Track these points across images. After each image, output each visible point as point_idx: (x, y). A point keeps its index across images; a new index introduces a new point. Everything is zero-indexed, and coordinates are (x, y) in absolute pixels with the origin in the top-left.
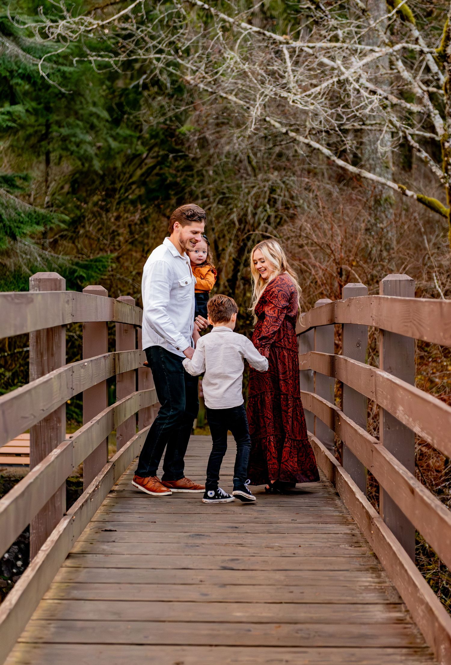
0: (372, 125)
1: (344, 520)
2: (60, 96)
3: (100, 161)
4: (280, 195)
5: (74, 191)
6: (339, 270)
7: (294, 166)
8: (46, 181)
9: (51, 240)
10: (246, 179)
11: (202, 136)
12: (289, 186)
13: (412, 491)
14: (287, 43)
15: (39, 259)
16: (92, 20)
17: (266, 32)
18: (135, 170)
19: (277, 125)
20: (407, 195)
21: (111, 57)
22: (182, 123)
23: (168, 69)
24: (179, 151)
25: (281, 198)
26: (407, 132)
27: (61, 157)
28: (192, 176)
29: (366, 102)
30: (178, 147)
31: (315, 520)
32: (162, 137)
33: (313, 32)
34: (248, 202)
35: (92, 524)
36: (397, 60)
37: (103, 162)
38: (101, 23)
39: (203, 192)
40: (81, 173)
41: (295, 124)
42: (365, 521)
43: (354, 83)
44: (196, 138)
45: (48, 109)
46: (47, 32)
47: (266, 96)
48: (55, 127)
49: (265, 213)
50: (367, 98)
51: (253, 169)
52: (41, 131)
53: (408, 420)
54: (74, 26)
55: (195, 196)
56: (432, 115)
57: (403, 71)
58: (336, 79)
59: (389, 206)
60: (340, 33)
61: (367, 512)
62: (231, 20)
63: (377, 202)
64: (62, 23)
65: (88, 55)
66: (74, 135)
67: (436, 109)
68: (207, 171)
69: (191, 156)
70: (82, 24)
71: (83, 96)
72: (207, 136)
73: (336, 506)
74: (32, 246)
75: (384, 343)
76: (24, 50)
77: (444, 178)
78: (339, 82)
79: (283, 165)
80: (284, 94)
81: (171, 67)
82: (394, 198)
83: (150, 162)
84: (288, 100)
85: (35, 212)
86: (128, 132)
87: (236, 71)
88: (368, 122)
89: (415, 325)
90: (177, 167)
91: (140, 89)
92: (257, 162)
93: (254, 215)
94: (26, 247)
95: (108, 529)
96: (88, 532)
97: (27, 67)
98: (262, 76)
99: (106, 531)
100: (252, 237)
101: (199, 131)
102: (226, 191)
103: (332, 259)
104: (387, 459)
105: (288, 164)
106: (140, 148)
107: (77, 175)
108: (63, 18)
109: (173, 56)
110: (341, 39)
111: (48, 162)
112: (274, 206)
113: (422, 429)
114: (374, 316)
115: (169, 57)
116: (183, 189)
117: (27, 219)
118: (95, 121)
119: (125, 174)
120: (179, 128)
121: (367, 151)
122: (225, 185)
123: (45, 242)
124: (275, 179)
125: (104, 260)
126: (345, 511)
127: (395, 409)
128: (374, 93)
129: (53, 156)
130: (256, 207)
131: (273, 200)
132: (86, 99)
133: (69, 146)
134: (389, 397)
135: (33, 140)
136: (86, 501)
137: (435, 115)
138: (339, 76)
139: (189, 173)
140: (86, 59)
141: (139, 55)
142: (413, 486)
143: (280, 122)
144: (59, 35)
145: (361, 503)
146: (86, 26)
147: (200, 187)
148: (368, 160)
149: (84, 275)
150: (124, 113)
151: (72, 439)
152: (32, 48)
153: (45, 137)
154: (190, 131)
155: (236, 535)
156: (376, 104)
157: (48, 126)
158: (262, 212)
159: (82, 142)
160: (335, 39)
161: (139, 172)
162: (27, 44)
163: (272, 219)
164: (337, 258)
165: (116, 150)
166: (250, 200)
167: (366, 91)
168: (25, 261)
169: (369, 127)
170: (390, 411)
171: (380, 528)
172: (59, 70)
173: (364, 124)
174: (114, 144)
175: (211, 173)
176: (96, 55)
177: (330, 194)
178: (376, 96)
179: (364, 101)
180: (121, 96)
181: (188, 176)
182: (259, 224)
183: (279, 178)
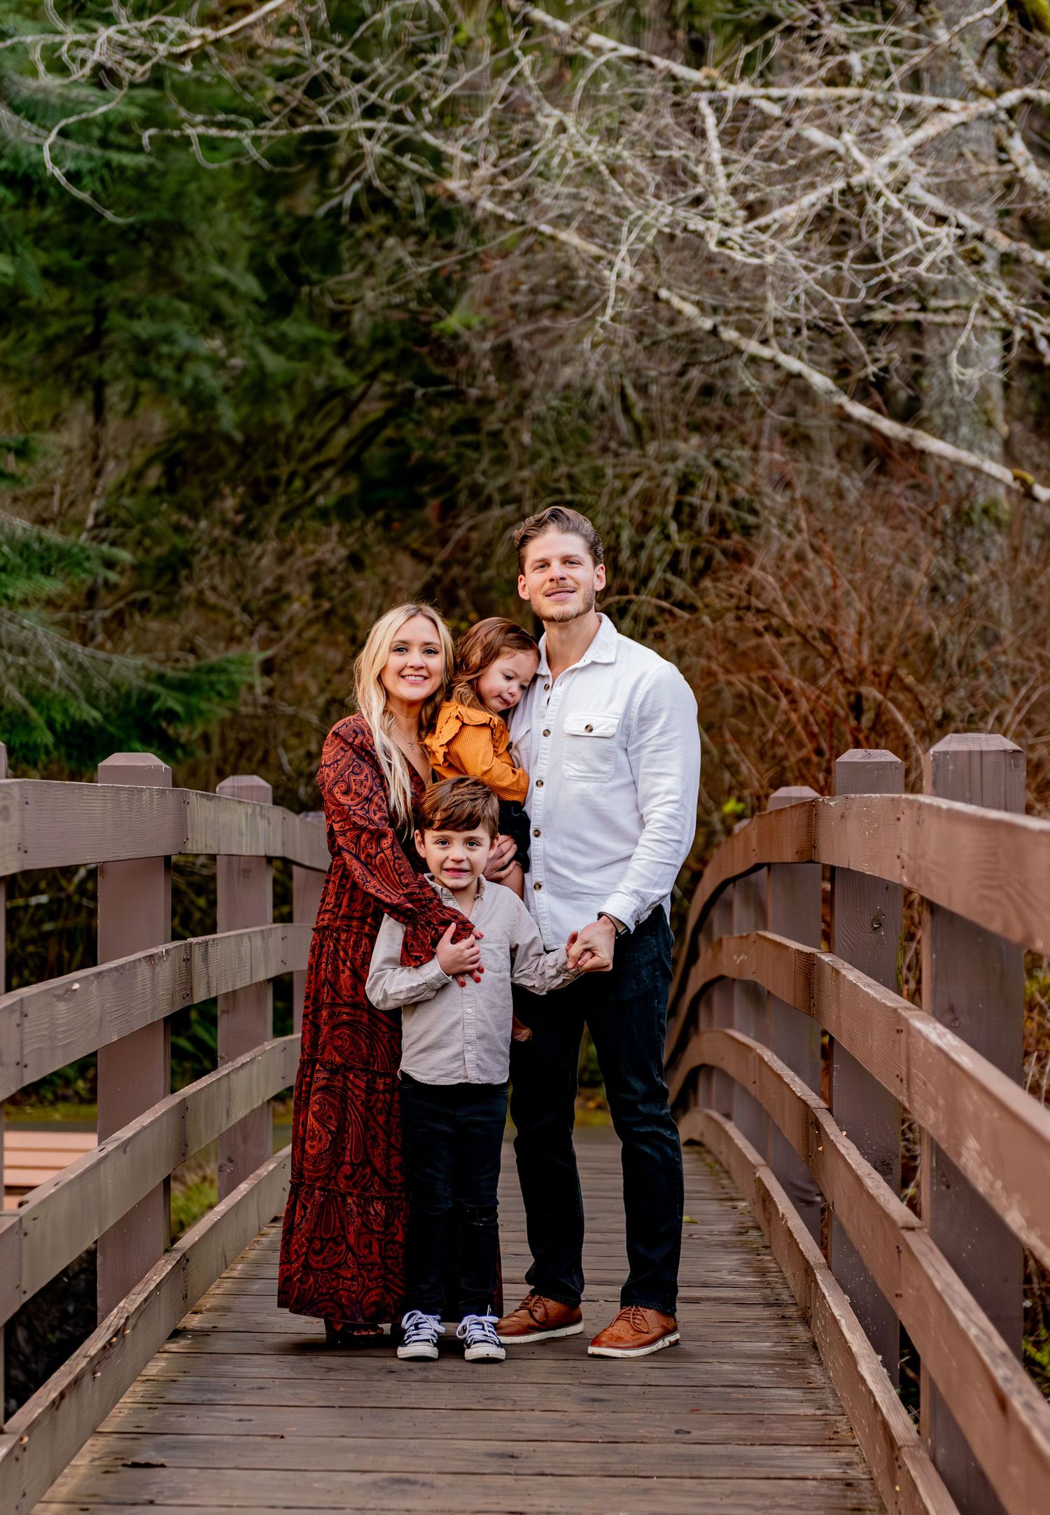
0: (947, 311)
1: (827, 1434)
2: (132, 236)
3: (236, 407)
4: (704, 498)
5: (171, 485)
6: (852, 698)
7: (742, 421)
8: (95, 458)
9: (107, 613)
10: (617, 455)
11: (502, 339)
12: (729, 475)
13: (1003, 1403)
14: (713, 88)
15: (58, 665)
16: (186, 28)
17: (656, 60)
18: (333, 430)
19: (689, 309)
20: (1035, 500)
21: (241, 128)
22: (450, 306)
23: (398, 159)
24: (443, 380)
25: (707, 506)
26: (1037, 328)
27: (136, 396)
28: (476, 447)
29: (920, 244)
30: (438, 371)
31: (743, 1433)
32: (401, 344)
33: (772, 54)
34: (621, 515)
35: (102, 1441)
36: (1010, 133)
37: (245, 409)
38: (211, 34)
39: (504, 488)
40: (190, 436)
41: (738, 309)
42: (880, 1450)
43: (887, 192)
44: (487, 345)
45: (101, 271)
46: (65, 58)
47: (646, 228)
48: (115, 318)
49: (664, 545)
50: (923, 235)
51: (637, 428)
52: (81, 328)
53: (992, 1186)
54: (139, 43)
55: (483, 498)
57: (1027, 163)
58: (840, 184)
59: (993, 528)
60: (854, 59)
61: (885, 1425)
62: (562, 26)
63: (962, 517)
64: (105, 33)
65: (183, 121)
66: (168, 339)
68: (515, 432)
69: (474, 392)
70: (163, 39)
71: (191, 235)
72: (517, 342)
73: (808, 1386)
74: (40, 630)
75: (933, 938)
76: (16, 110)
78: (847, 191)
79: (714, 417)
80: (697, 224)
81: (408, 156)
82: (1005, 506)
83: (373, 409)
84: (708, 238)
85: (41, 540)
86: (310, 331)
87: (573, 162)
88: (933, 303)
89: (1009, 897)
90: (441, 421)
91: (345, 219)
92: (646, 410)
94: (25, 633)
95: (140, 1459)
96: (82, 1471)
97: (23, 153)
98: (637, 175)
99: (135, 1465)
100: (633, 608)
101: (495, 327)
102: (564, 485)
103: (833, 670)
104: (938, 1285)
105: (727, 416)
106: (339, 371)
107: (181, 444)
108: (109, 19)
109: (412, 124)
110: (859, 78)
111: (99, 409)
112: (690, 526)
113: (1031, 1223)
114: (904, 856)
115: (401, 128)
116: (455, 479)
117: (19, 561)
118: (224, 300)
119: (301, 439)
120: (439, 318)
121: (935, 381)
122: (563, 469)
123: (92, 618)
124: (692, 453)
125: (232, 668)
126: (831, 1403)
127: (958, 1142)
128: (941, 220)
129: (113, 394)
130: (644, 528)
131: (686, 510)
132: (199, 245)
133: (155, 367)
134: (941, 1101)
135: (62, 353)
136: (76, 1382)
138: (849, 176)
139: (469, 438)
140: (176, 133)
141: (319, 122)
142: (1005, 1387)
143: (698, 304)
144: (99, 67)
145: (871, 1393)
146: (172, 44)
147: (496, 475)
148: (939, 404)
149: (178, 708)
150: (299, 281)
151: (25, 1208)
152: (37, 103)
153: (94, 343)
154: (469, 328)
155: (509, 1480)
156: (947, 248)
157: (100, 313)
158: (657, 542)
159: (188, 356)
160: (841, 76)
161: (343, 435)
162: (25, 93)
163: (685, 562)
164: (846, 665)
165: (280, 378)
166: (626, 510)
167: (918, 215)
168: (12, 671)
169: (938, 318)
170: (944, 1146)
171: (918, 1482)
172: (108, 164)
173: (923, 309)
174: (274, 362)
175: (526, 438)
176: (204, 123)
177: (840, 494)
178: (945, 229)
179: (914, 241)
180: (293, 237)
181: (467, 445)
182: (650, 573)
183: (705, 451)
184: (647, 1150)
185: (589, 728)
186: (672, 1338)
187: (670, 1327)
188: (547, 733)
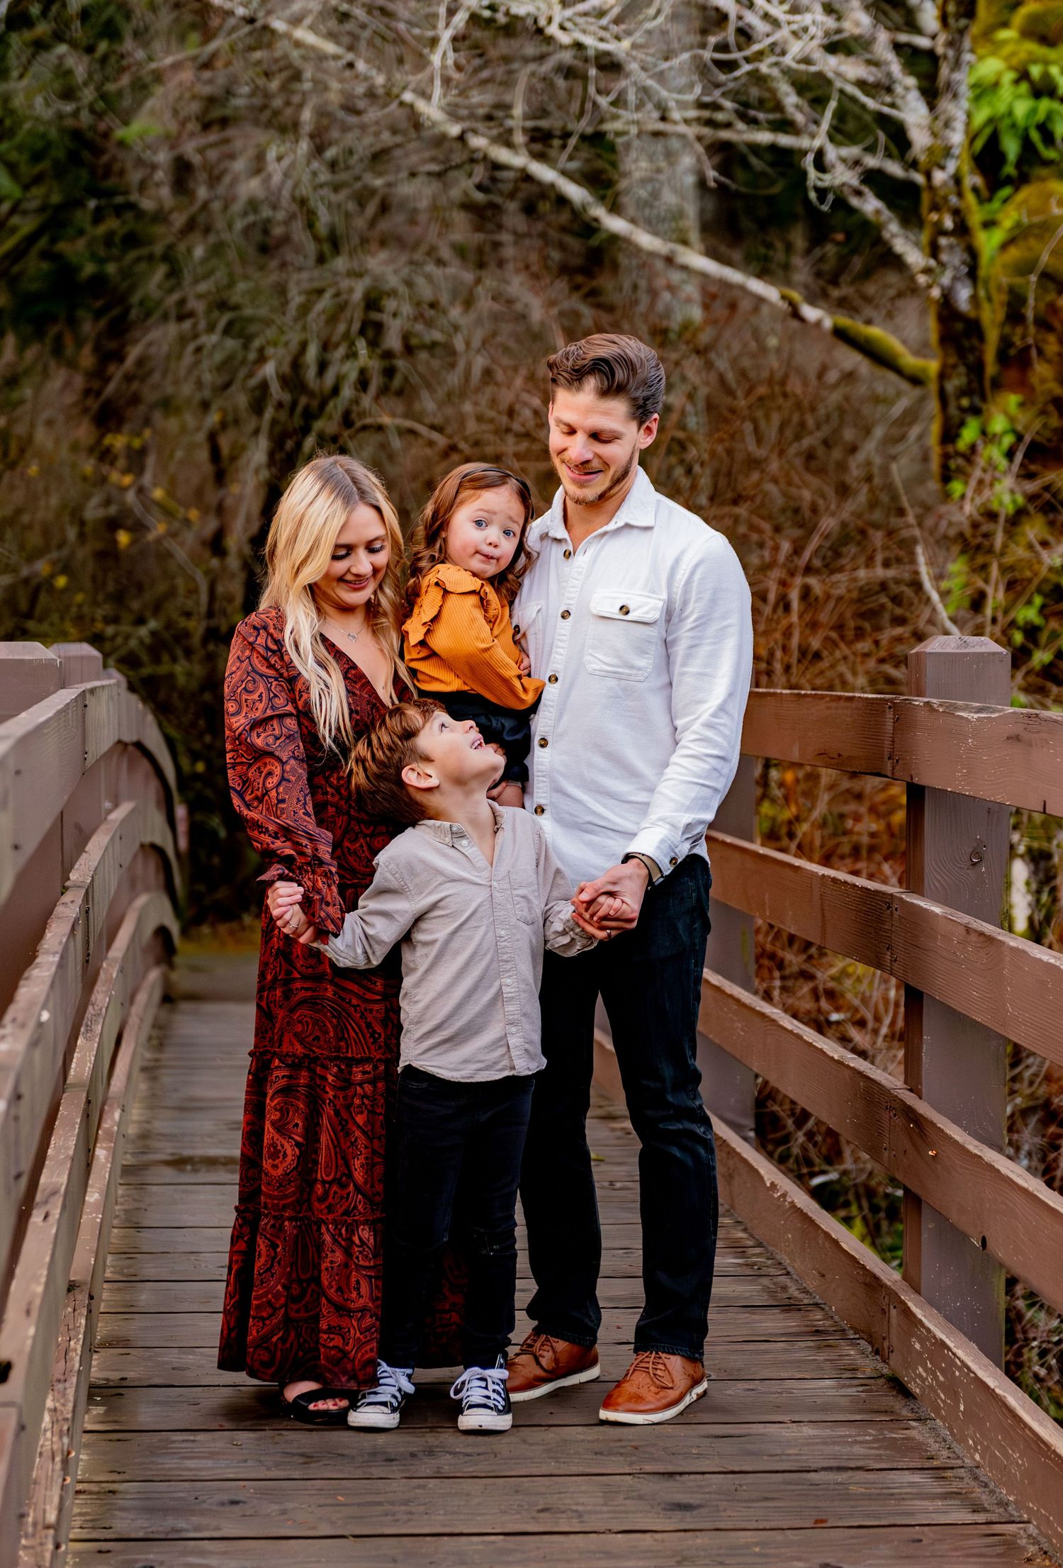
4: (394, 315)
11: (176, 152)
20: (802, 321)
22: (125, 117)
24: (112, 192)
25: (397, 323)
28: (149, 260)
34: (308, 332)
39: (181, 303)
44: (164, 156)
49: (350, 363)
55: (159, 313)
56: (899, 90)
67: (912, 73)
68: (186, 247)
69: (147, 205)
72: (192, 154)
77: (927, 271)
91: (2, 27)
93: (323, 366)
101: (170, 141)
106: (4, 182)
112: (378, 343)
116: (125, 295)
120: (116, 130)
124: (380, 268)
130: (328, 346)
131: (373, 326)
137: (907, 89)
139: (139, 253)
147: (171, 290)
154: (145, 139)
158: (344, 359)
163: (372, 378)
166: (312, 326)
181: (138, 260)
182: (337, 390)
183: (392, 268)
184: (676, 1152)
185: (625, 610)
186: (699, 1389)
187: (697, 1376)
188: (566, 615)
